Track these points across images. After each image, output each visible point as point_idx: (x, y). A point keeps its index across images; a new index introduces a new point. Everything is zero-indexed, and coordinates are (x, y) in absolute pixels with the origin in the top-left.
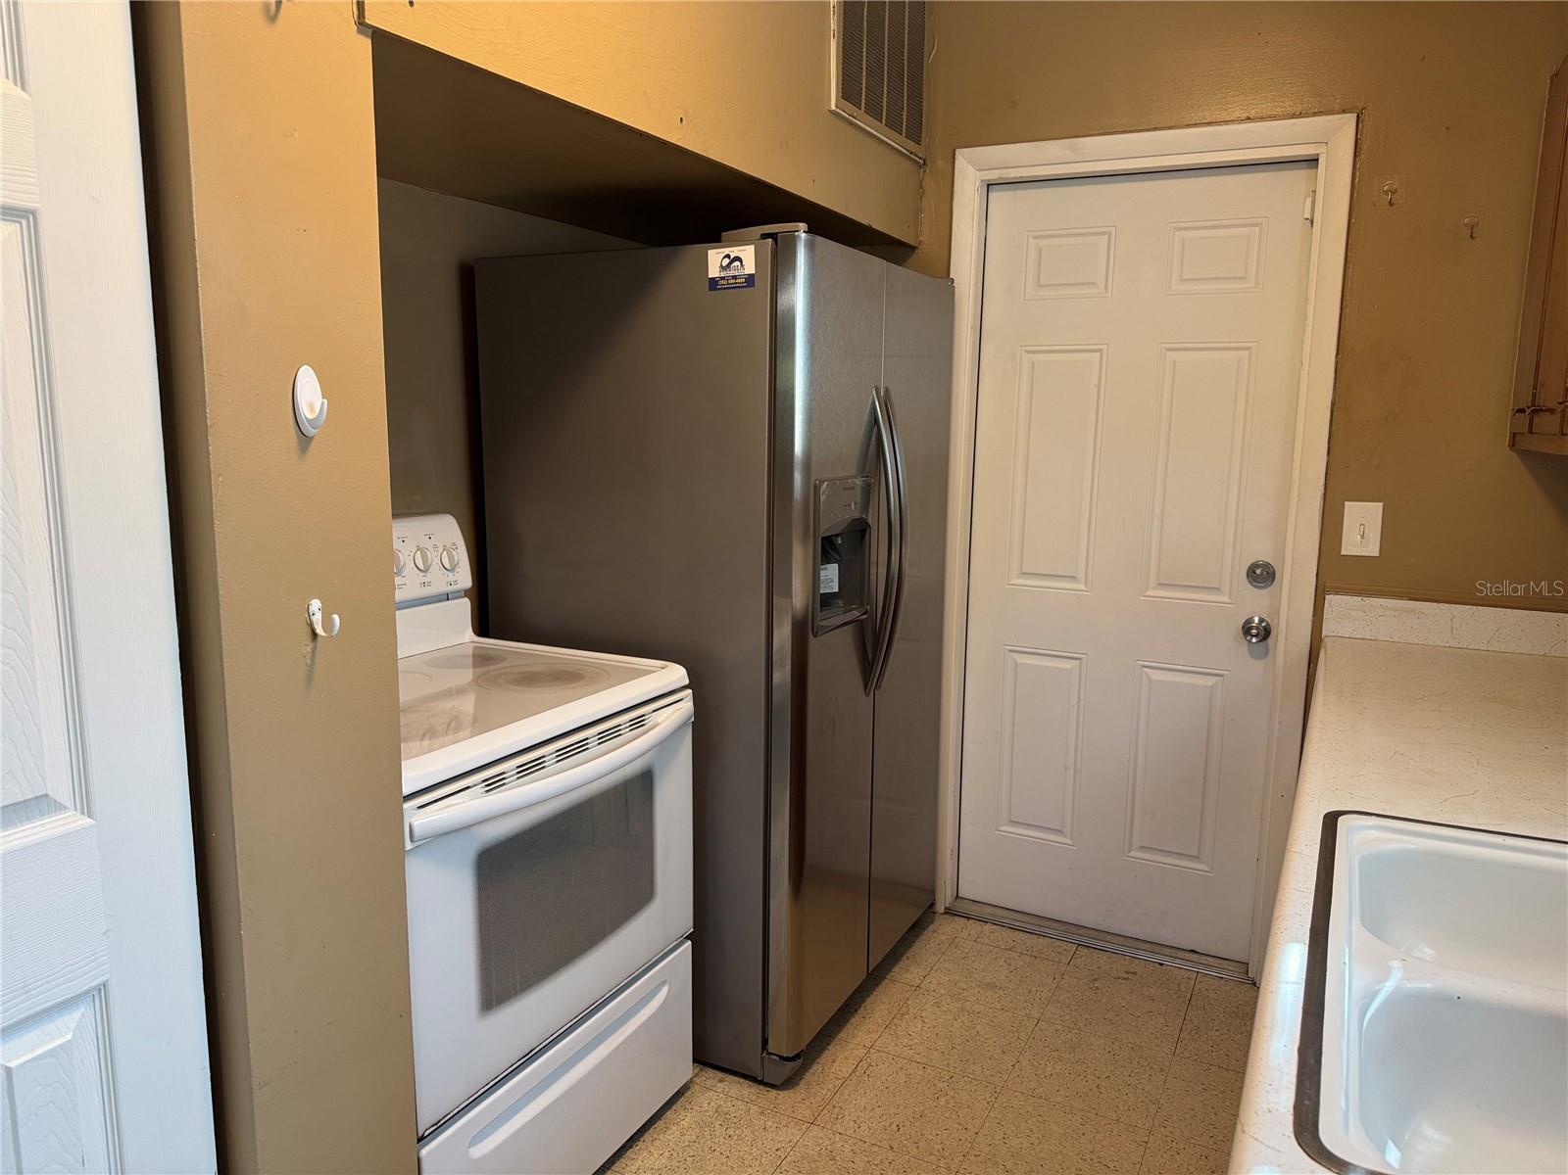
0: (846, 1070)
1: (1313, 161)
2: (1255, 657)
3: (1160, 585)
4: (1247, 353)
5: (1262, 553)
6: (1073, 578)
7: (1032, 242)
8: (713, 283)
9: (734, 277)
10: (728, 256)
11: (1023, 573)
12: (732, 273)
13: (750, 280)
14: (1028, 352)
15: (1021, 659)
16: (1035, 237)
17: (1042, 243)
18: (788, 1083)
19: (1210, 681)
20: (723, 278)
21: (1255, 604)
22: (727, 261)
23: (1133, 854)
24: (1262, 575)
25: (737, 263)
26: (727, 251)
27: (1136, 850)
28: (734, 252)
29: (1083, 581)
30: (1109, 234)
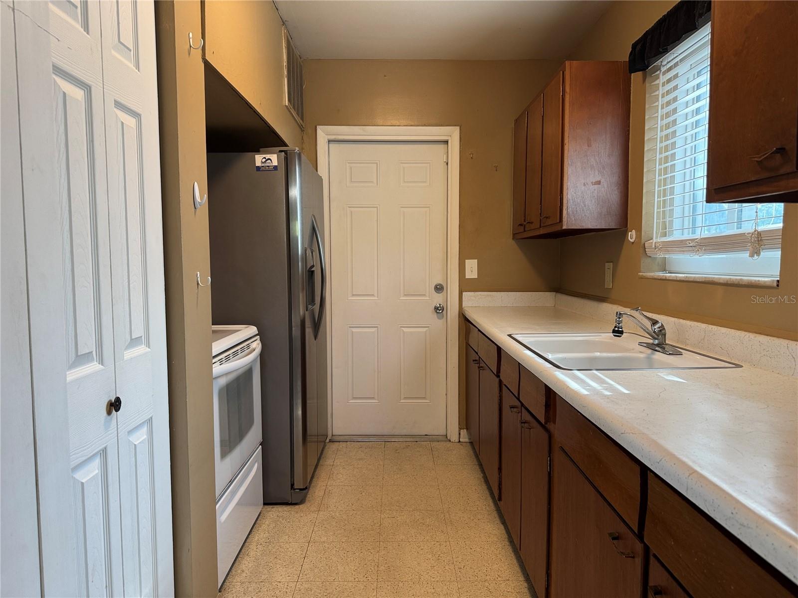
0: (322, 493)
1: (446, 142)
2: (439, 318)
3: (405, 295)
4: (428, 209)
5: (439, 280)
6: (373, 295)
7: (348, 165)
8: (258, 168)
9: (268, 166)
10: (265, 158)
11: (353, 295)
12: (267, 165)
13: (275, 168)
14: (349, 207)
15: (354, 330)
16: (349, 163)
17: (352, 165)
18: (302, 502)
19: (425, 329)
20: (262, 167)
21: (438, 299)
22: (264, 160)
23: (401, 401)
24: (439, 288)
25: (269, 161)
26: (264, 156)
27: (403, 399)
28: (268, 156)
29: (376, 296)
30: (377, 163)
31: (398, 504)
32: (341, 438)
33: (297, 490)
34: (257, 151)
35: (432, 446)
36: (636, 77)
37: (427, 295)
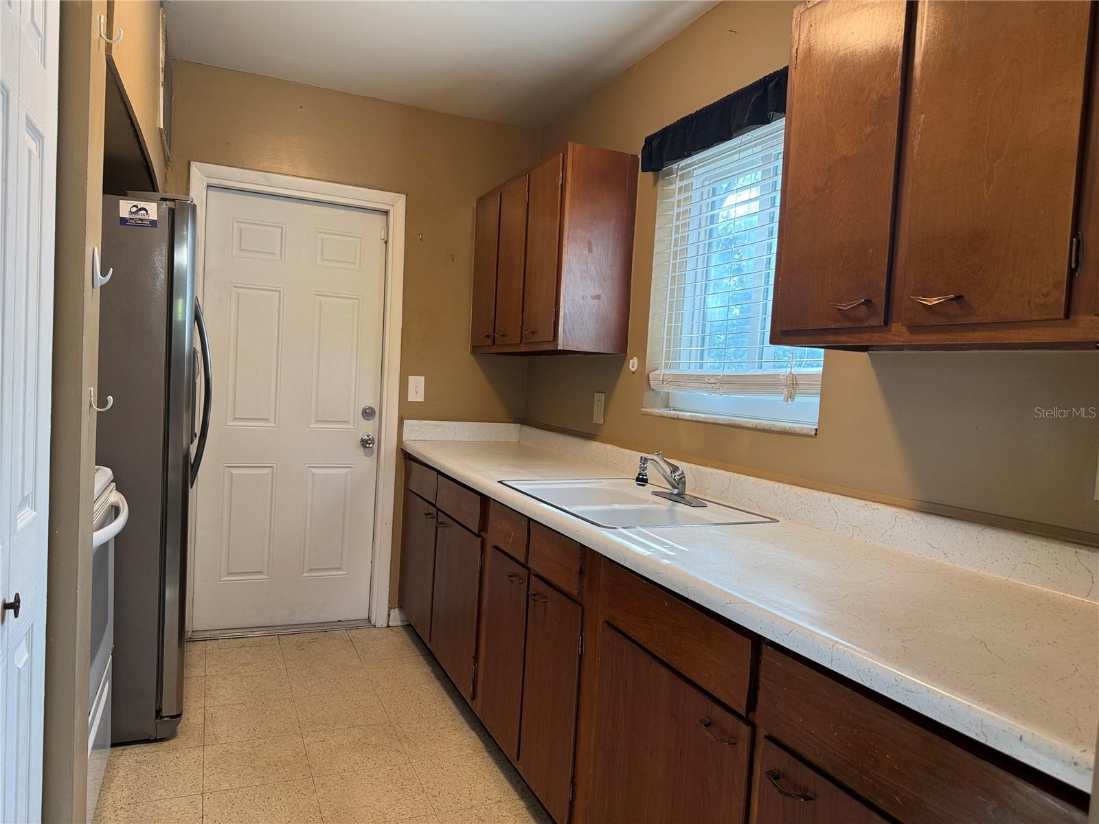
0: (200, 720)
1: (386, 213)
2: (367, 455)
3: (317, 421)
4: (357, 301)
5: (369, 401)
6: (267, 420)
7: (235, 224)
8: (124, 221)
9: (142, 220)
10: (136, 206)
11: (235, 418)
12: (139, 217)
13: (153, 223)
14: (235, 287)
15: (234, 471)
16: (237, 222)
17: (243, 226)
18: (172, 735)
19: (346, 470)
20: (131, 219)
21: (367, 428)
22: (134, 209)
23: (304, 575)
24: (368, 413)
25: (143, 212)
26: (135, 203)
27: (307, 572)
28: (141, 204)
29: (273, 421)
30: (282, 228)
31: (323, 722)
32: (207, 635)
33: (166, 719)
34: (124, 195)
35: (350, 635)
36: (644, 178)
37: (351, 421)
